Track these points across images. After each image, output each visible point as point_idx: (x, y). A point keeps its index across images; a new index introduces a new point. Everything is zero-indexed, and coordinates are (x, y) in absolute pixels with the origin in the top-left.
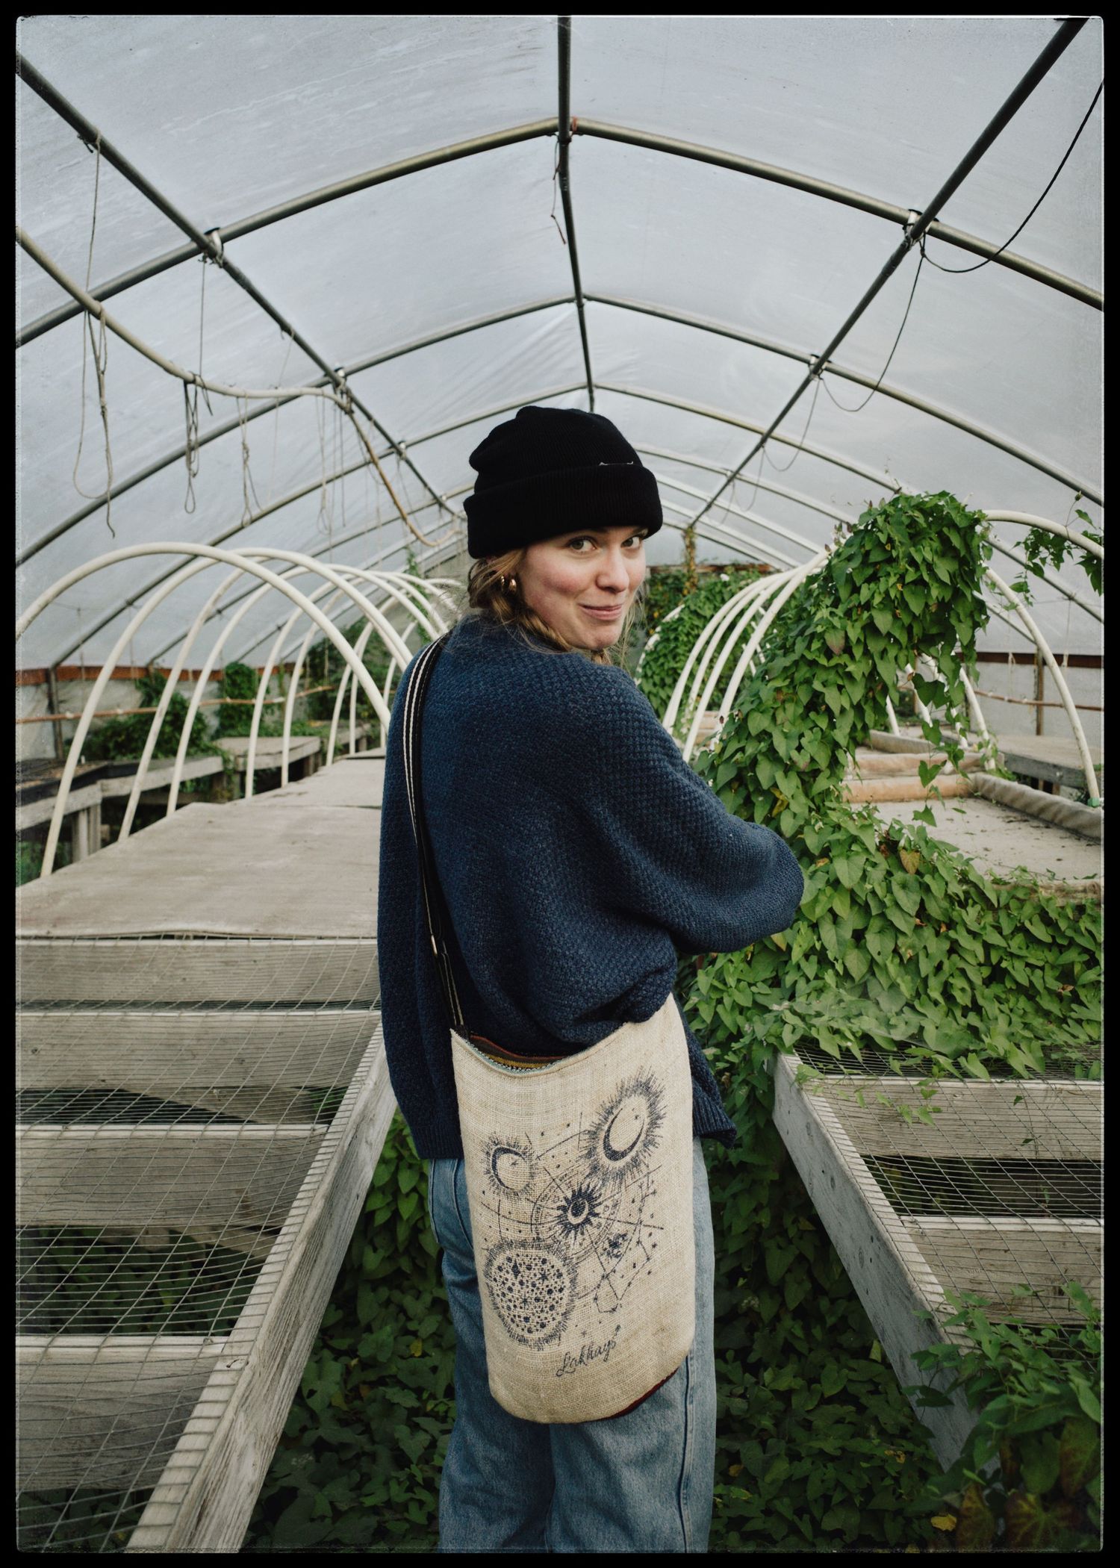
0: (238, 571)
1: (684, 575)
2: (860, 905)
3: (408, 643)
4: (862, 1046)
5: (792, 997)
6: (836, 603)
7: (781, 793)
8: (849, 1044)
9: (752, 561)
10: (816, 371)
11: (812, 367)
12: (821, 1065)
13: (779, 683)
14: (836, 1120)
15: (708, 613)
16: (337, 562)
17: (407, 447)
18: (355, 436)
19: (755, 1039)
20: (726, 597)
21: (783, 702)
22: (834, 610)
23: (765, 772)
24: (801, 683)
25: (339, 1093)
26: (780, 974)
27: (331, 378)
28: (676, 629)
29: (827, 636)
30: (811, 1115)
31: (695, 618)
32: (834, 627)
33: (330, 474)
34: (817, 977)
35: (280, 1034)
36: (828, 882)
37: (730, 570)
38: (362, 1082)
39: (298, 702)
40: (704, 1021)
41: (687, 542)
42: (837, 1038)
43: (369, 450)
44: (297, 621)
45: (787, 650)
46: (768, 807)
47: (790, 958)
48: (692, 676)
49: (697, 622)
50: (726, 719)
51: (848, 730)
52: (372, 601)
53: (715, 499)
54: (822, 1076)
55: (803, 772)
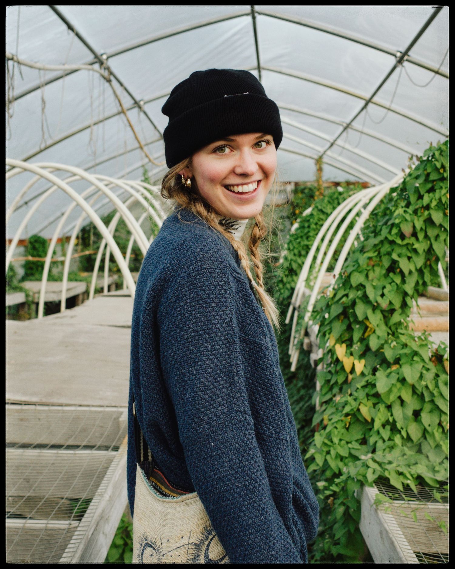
0: (37, 177)
1: (315, 188)
2: (418, 395)
3: (142, 226)
4: (417, 483)
5: (374, 451)
6: (408, 205)
7: (370, 323)
8: (409, 482)
9: (358, 180)
10: (400, 61)
11: (398, 59)
12: (390, 494)
13: (371, 254)
14: (399, 529)
15: (328, 211)
16: (99, 173)
17: (145, 103)
18: (112, 97)
19: (349, 477)
20: (340, 201)
21: (373, 266)
22: (406, 209)
23: (360, 310)
24: (385, 255)
25: (88, 502)
26: (367, 436)
27: (98, 60)
28: (308, 221)
29: (402, 226)
30: (384, 526)
31: (321, 214)
32: (406, 220)
33: (96, 119)
34: (390, 439)
35: (53, 464)
36: (398, 380)
37: (344, 185)
38: (102, 495)
39: (73, 260)
40: (318, 465)
41: (318, 167)
42: (401, 478)
43: (121, 105)
44: (73, 210)
45: (376, 233)
46: (362, 332)
47: (373, 427)
48: (318, 250)
49: (322, 216)
50: (337, 276)
51: (413, 285)
52: (121, 199)
53: (335, 140)
54: (391, 501)
55: (385, 311)
